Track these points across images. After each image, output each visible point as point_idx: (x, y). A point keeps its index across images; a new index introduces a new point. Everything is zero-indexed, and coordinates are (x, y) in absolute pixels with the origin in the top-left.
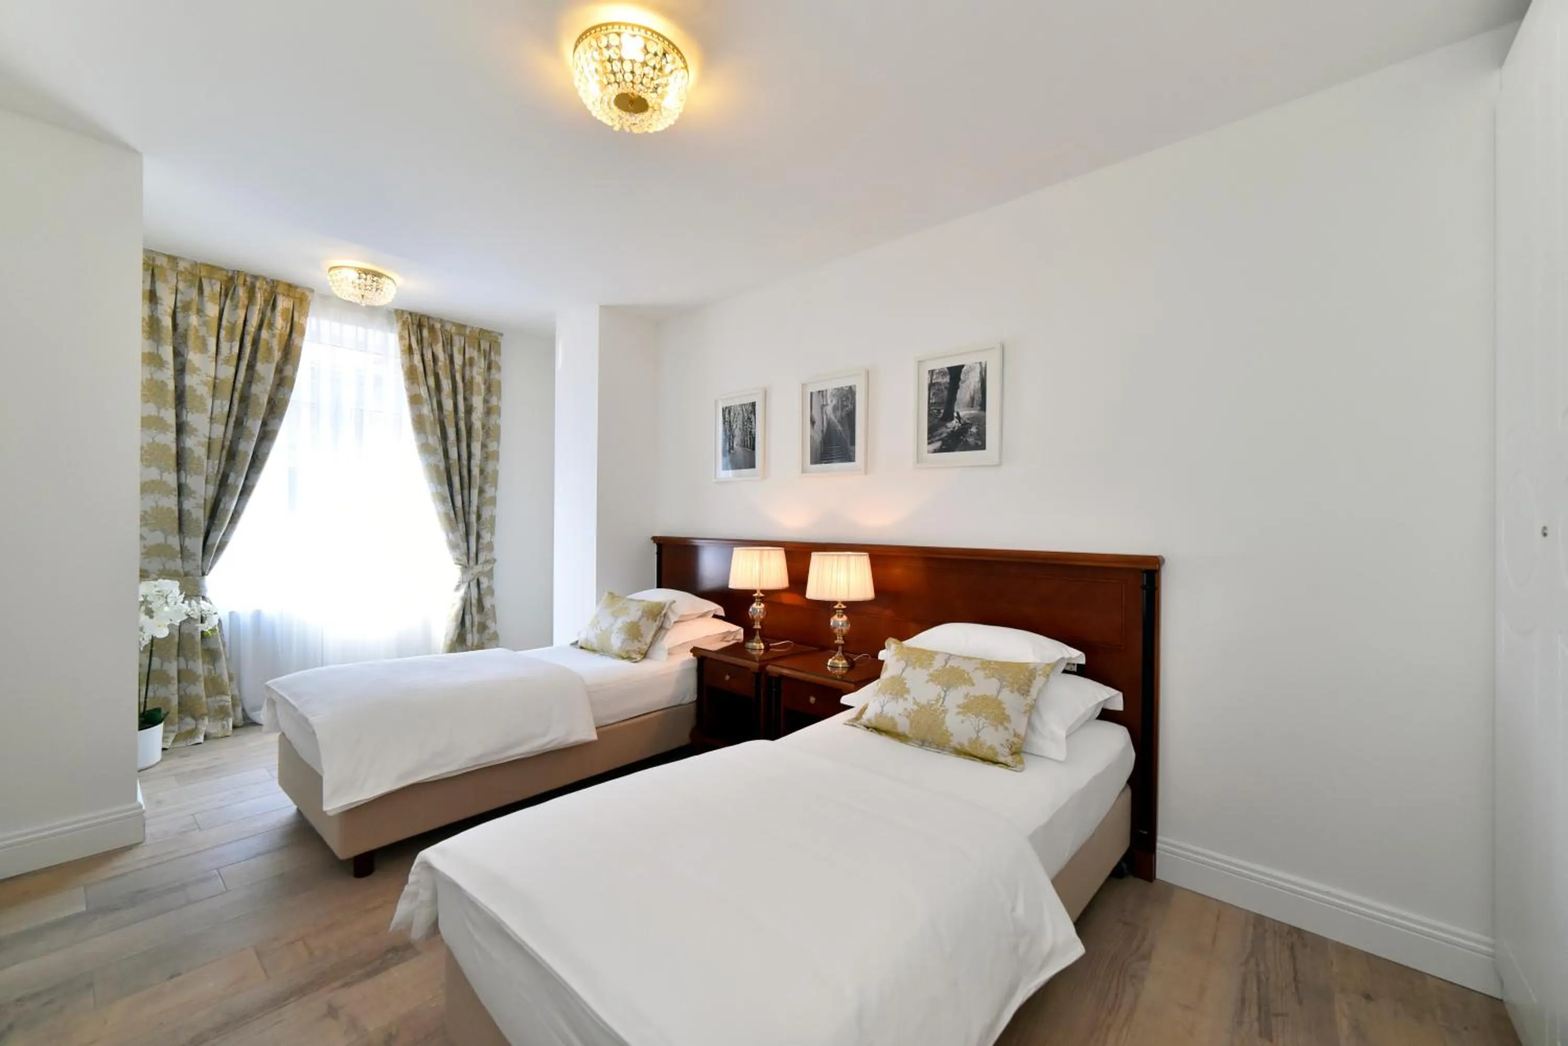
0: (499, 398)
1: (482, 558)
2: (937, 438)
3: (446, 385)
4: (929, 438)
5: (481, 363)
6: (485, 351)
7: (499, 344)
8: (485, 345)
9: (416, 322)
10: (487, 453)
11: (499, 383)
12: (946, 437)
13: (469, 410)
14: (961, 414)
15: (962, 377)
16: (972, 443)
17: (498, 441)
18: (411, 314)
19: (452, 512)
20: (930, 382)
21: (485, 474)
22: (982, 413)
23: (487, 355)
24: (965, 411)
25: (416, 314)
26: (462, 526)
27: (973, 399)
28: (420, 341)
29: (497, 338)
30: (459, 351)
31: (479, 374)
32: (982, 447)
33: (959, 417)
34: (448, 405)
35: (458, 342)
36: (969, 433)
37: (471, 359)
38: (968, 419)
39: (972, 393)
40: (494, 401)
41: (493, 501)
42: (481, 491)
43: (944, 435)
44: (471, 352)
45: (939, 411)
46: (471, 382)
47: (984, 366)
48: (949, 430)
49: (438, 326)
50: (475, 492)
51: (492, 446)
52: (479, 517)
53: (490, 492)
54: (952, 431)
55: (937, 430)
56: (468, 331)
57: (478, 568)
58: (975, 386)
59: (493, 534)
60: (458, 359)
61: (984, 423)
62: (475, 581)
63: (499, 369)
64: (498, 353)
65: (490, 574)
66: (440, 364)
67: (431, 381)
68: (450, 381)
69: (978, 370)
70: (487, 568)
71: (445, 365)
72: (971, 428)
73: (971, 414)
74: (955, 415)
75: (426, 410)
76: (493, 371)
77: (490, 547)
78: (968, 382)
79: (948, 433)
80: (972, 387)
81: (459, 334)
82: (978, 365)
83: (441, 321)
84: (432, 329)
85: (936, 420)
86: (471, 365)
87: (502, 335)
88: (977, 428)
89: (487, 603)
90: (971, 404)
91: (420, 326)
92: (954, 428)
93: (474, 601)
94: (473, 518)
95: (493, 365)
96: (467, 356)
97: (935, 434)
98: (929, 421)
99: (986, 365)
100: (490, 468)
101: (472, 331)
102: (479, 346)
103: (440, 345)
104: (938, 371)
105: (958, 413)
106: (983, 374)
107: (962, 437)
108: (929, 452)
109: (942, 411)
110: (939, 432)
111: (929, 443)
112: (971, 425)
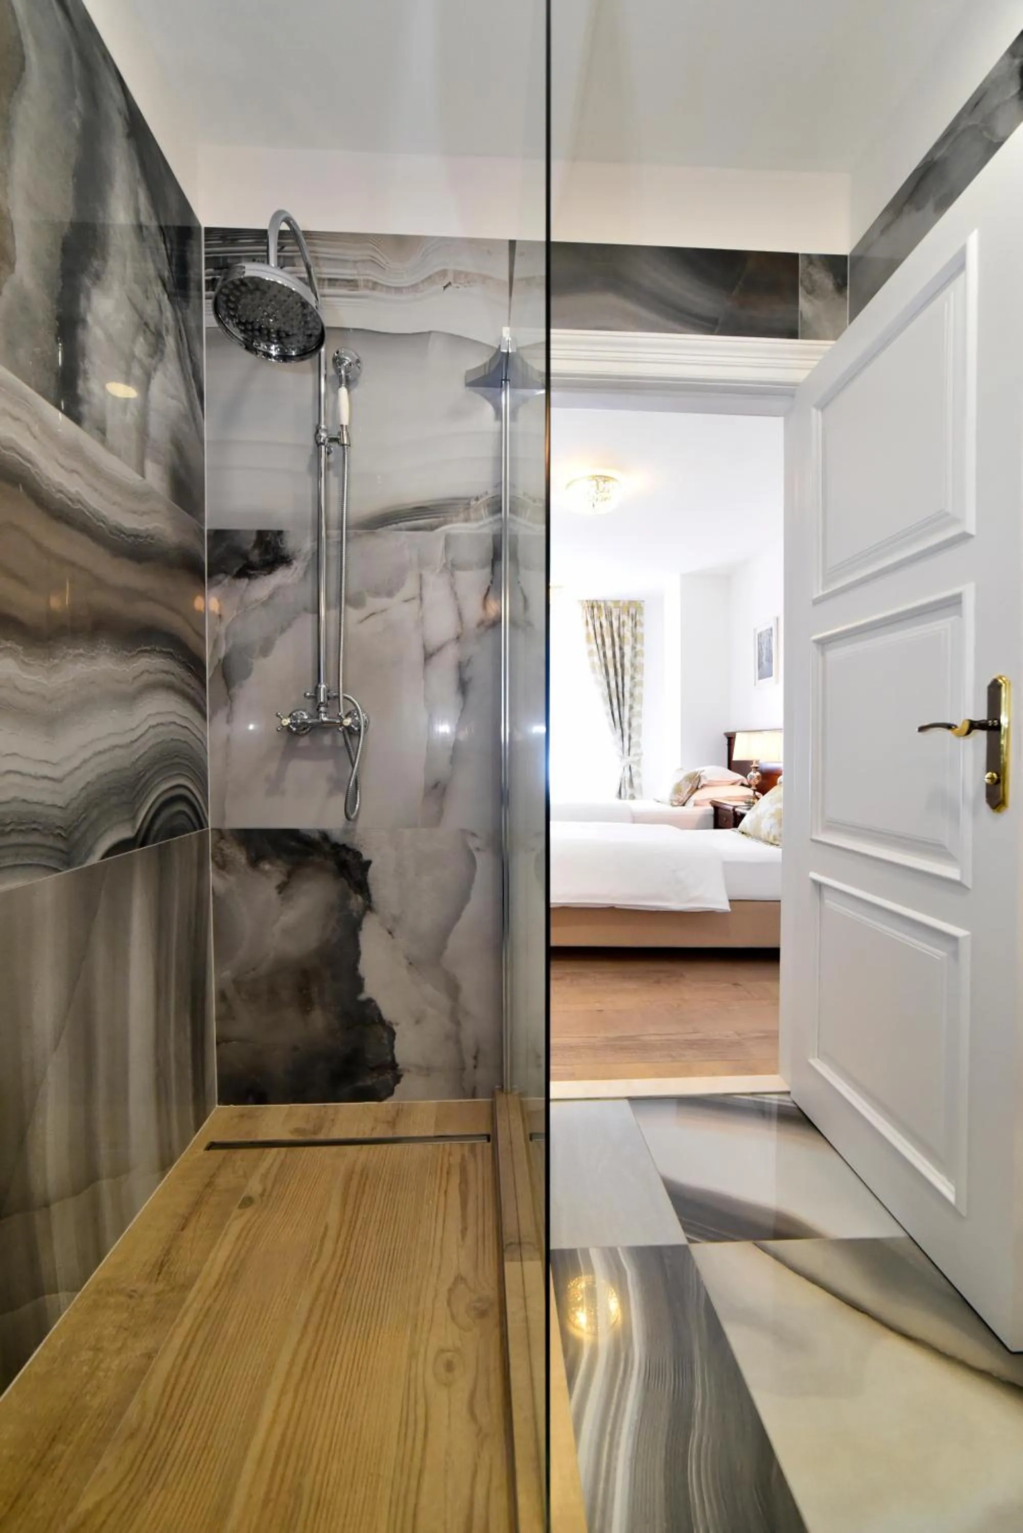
0: (642, 644)
1: (632, 752)
3: (608, 641)
5: (629, 624)
6: (632, 615)
7: (642, 608)
8: (632, 611)
9: (590, 605)
10: (635, 683)
11: (642, 635)
13: (622, 656)
17: (642, 674)
18: (587, 601)
19: (612, 722)
21: (634, 696)
23: (633, 618)
25: (590, 601)
26: (619, 731)
28: (593, 617)
29: (640, 604)
30: (616, 619)
31: (628, 630)
34: (609, 654)
35: (615, 613)
37: (624, 622)
40: (638, 647)
41: (640, 714)
42: (631, 708)
44: (624, 617)
46: (624, 637)
49: (602, 605)
50: (627, 708)
51: (638, 677)
52: (630, 725)
53: (637, 708)
56: (621, 604)
57: (629, 759)
59: (640, 735)
60: (615, 624)
62: (628, 767)
63: (642, 625)
64: (642, 614)
65: (638, 763)
66: (604, 629)
67: (599, 641)
68: (610, 639)
70: (637, 758)
71: (607, 628)
75: (596, 659)
76: (638, 627)
77: (638, 745)
81: (616, 607)
83: (605, 602)
84: (599, 608)
86: (624, 626)
87: (643, 601)
89: (636, 781)
91: (593, 607)
93: (627, 779)
94: (626, 726)
95: (638, 623)
96: (621, 620)
100: (637, 692)
101: (624, 603)
102: (628, 612)
103: (604, 616)
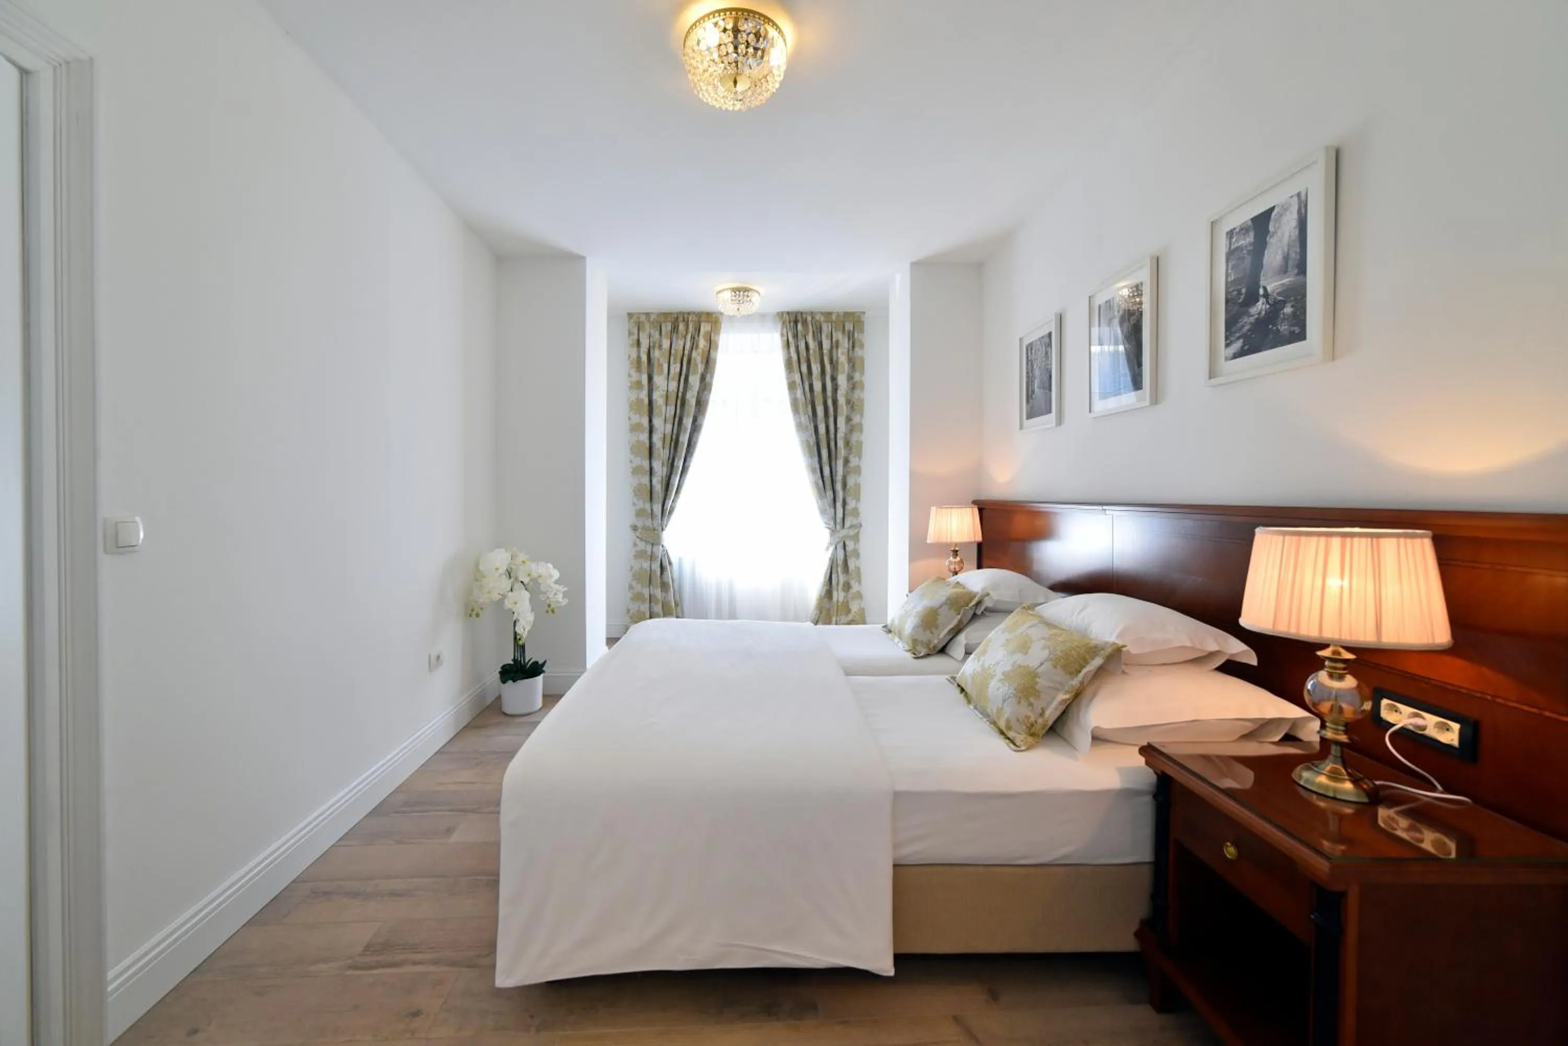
2: (1238, 335)
4: (1227, 338)
12: (1248, 330)
14: (1269, 289)
15: (1271, 229)
16: (1287, 333)
20: (1227, 250)
22: (1300, 278)
24: (1276, 281)
27: (1286, 258)
32: (1301, 336)
33: (1266, 295)
36: (1282, 316)
38: (1279, 294)
39: (1286, 249)
43: (1247, 327)
45: (1240, 293)
47: (1303, 198)
48: (1252, 319)
54: (1257, 319)
55: (1237, 322)
58: (1290, 236)
61: (1304, 296)
69: (1295, 209)
72: (1283, 308)
73: (1283, 284)
74: (1261, 292)
78: (1279, 234)
79: (1250, 323)
80: (1286, 240)
82: (1296, 199)
85: (1236, 308)
88: (1292, 306)
90: (1284, 270)
92: (1260, 313)
97: (1233, 330)
98: (1227, 311)
99: (1306, 195)
104: (1237, 230)
105: (1265, 289)
106: (1303, 211)
107: (1270, 326)
108: (1226, 359)
109: (1244, 291)
110: (1239, 325)
111: (1227, 345)
112: (1284, 303)
